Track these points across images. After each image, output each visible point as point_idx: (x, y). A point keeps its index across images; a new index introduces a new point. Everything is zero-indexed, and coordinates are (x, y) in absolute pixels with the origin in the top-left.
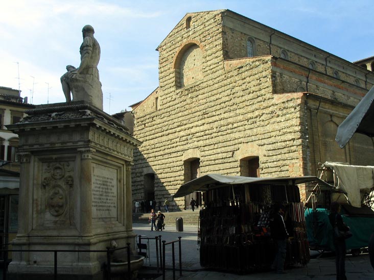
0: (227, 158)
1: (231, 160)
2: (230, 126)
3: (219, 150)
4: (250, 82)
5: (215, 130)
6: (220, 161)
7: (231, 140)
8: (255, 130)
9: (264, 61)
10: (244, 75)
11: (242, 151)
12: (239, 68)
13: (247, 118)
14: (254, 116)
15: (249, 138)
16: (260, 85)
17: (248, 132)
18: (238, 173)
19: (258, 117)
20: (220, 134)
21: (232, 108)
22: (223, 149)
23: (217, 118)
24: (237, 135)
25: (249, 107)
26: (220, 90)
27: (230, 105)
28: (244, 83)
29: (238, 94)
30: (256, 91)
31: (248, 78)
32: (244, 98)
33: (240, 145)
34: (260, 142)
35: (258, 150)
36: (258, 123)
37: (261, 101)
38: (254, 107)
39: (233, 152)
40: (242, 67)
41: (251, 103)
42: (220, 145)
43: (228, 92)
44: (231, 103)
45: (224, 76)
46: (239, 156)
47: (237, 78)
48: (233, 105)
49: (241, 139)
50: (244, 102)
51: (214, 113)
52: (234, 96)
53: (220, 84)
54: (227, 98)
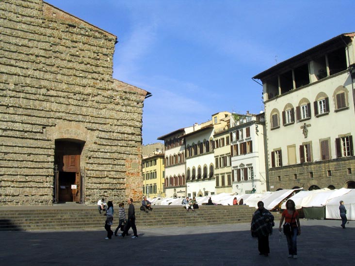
0: (31, 132)
1: (38, 136)
2: (43, 91)
3: (17, 118)
4: (83, 50)
5: (12, 87)
6: (18, 134)
7: (42, 110)
8: (84, 109)
9: (106, 36)
10: (75, 37)
11: (60, 128)
12: (70, 26)
13: (73, 91)
14: (86, 92)
15: (74, 116)
16: (98, 61)
17: (73, 109)
18: (49, 155)
19: (91, 96)
20: (22, 95)
21: (49, 68)
22: (25, 118)
23: (18, 71)
24: (55, 106)
25: (79, 78)
26: (31, 36)
27: (48, 63)
28: (74, 47)
29: (63, 56)
30: (91, 65)
31: (81, 44)
32: (70, 65)
33: (58, 120)
34: (89, 125)
35: (86, 133)
36: (89, 103)
37: (97, 79)
38: (85, 81)
39: (44, 127)
40: (74, 27)
41: (81, 75)
42: (20, 111)
43: (46, 46)
44: (48, 61)
45: (41, 21)
46: (55, 134)
47: (63, 35)
48: (53, 66)
49: (61, 114)
50: (71, 69)
51: (13, 62)
52: (55, 55)
53: (32, 28)
54: (42, 53)
